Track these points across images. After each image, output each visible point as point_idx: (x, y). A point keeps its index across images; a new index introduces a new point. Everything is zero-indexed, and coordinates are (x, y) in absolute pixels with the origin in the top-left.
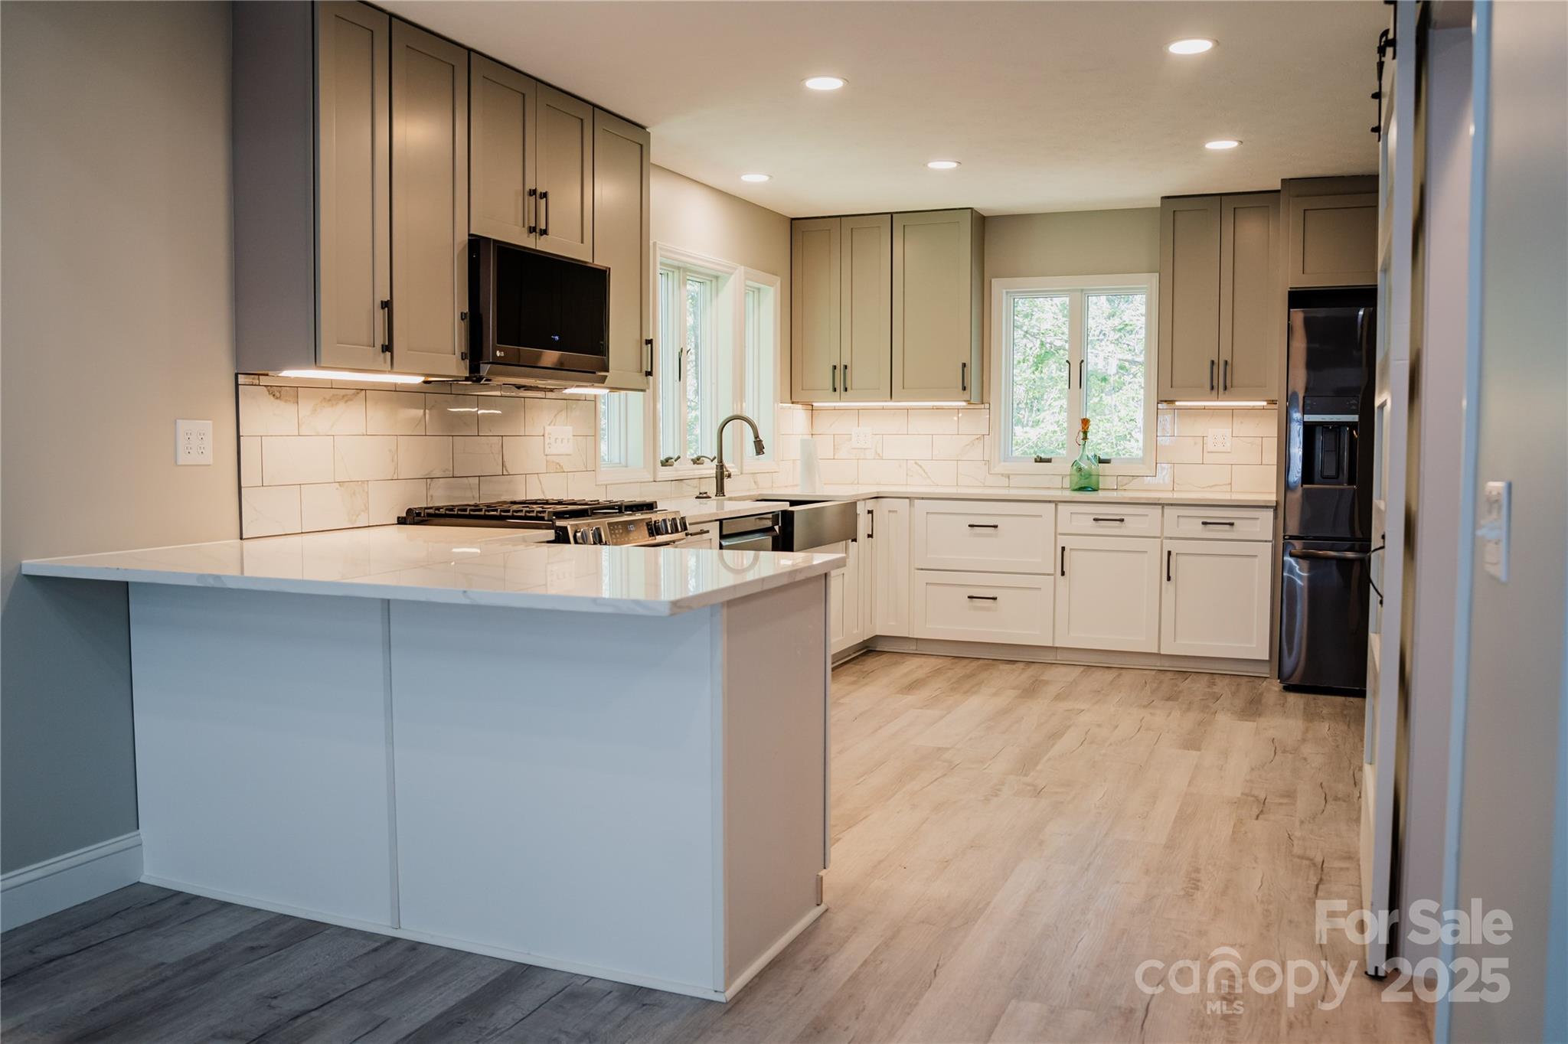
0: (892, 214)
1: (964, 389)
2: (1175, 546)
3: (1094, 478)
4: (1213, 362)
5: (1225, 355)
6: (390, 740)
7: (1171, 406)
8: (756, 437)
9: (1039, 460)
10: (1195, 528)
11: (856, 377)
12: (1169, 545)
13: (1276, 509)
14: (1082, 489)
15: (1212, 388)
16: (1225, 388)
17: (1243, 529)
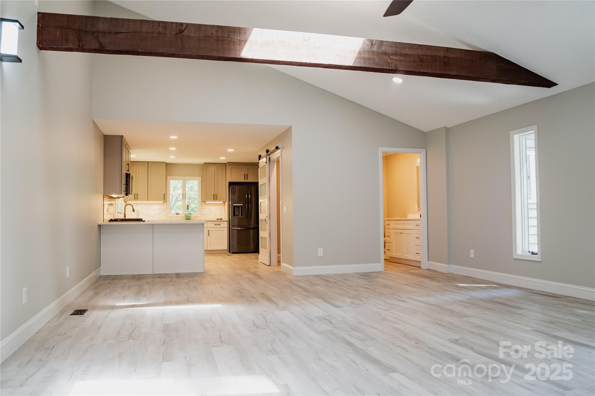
0: (148, 162)
1: (164, 199)
2: (210, 229)
3: (190, 217)
4: (214, 195)
5: (216, 193)
6: (153, 242)
7: (205, 203)
8: (133, 208)
9: (177, 214)
10: (213, 225)
11: (139, 197)
12: (208, 229)
13: (227, 221)
14: (187, 219)
15: (214, 199)
16: (216, 199)
17: (222, 225)
